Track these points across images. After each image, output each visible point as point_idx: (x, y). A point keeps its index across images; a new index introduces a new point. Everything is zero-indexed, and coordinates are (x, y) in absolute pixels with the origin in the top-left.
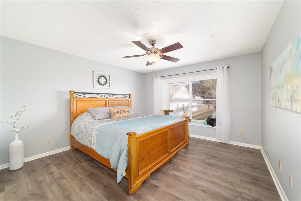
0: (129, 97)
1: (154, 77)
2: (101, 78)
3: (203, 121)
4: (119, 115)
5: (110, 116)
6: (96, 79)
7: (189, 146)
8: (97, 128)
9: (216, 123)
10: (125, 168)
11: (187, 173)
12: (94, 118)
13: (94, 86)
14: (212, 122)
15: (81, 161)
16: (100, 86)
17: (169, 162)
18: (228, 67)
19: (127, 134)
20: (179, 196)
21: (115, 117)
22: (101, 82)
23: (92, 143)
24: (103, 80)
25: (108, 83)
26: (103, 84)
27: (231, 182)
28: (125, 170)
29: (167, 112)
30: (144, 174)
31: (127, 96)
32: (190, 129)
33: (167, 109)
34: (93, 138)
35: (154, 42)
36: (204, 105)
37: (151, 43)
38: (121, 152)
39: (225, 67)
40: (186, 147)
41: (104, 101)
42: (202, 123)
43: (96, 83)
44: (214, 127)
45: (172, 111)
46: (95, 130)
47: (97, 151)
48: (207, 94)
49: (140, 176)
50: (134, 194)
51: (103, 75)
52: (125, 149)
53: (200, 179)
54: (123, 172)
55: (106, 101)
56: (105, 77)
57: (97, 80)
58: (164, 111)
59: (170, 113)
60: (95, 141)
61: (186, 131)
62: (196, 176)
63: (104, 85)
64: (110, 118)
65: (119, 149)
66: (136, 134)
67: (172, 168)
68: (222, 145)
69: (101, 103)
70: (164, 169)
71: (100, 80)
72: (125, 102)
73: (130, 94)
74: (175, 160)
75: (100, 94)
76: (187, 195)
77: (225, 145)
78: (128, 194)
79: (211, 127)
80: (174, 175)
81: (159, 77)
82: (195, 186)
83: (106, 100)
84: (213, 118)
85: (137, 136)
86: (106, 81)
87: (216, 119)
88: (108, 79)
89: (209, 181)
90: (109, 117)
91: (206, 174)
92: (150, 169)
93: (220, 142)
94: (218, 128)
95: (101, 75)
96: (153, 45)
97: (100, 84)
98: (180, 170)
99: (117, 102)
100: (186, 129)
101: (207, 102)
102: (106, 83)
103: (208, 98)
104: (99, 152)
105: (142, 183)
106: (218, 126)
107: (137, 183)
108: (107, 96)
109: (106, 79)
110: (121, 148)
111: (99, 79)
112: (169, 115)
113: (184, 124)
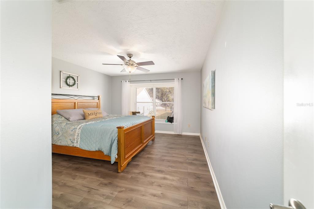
0: (98, 99)
1: (123, 81)
2: (69, 78)
3: (165, 120)
4: (94, 116)
5: (84, 118)
6: (63, 80)
7: (155, 139)
8: (80, 127)
9: (174, 120)
10: (117, 153)
11: (157, 155)
12: (68, 119)
13: (61, 86)
14: (170, 120)
15: (57, 162)
16: (68, 87)
17: (143, 150)
18: (182, 79)
19: (118, 128)
20: (154, 166)
21: (89, 119)
22: (68, 83)
23: (75, 141)
24: (71, 81)
25: (76, 84)
26: (71, 84)
27: (183, 155)
28: (117, 154)
29: (134, 113)
30: (128, 157)
31: (96, 98)
32: (156, 126)
33: (134, 111)
34: (76, 137)
35: (131, 56)
36: (161, 108)
37: (129, 56)
38: (113, 142)
39: (180, 79)
40: (153, 140)
41: (73, 103)
42: (164, 121)
43: (63, 84)
44: (173, 123)
45: (139, 113)
46: (77, 129)
47: (82, 147)
48: (165, 98)
49: (126, 159)
50: (123, 172)
51: (71, 76)
52: (116, 139)
53: (165, 156)
54: (116, 156)
55: (75, 103)
56: (73, 78)
57: (65, 80)
58: (132, 112)
59: (137, 114)
60: (79, 139)
61: (153, 127)
62: (163, 155)
63: (72, 86)
64: (84, 119)
65: (111, 139)
66: (123, 127)
67: (146, 154)
68: (178, 136)
69: (70, 104)
70: (140, 155)
71: (68, 81)
72: (94, 104)
73: (99, 96)
74: (146, 149)
75: (69, 95)
76: (159, 165)
77: (179, 136)
78: (118, 172)
79: (171, 123)
80: (148, 157)
81: (127, 81)
82: (163, 160)
83: (75, 101)
84: (172, 116)
85: (125, 129)
86: (74, 82)
87: (173, 117)
88: (76, 80)
89: (170, 156)
90: (82, 118)
91: (168, 153)
92: (132, 154)
93: (176, 134)
94: (175, 123)
95: (69, 76)
96: (130, 58)
97: (68, 85)
98: (151, 154)
99: (86, 104)
100: (153, 126)
101: (164, 105)
102: (74, 84)
103: (165, 101)
104: (85, 147)
105: (127, 164)
106: (175, 122)
107: (125, 163)
108: (76, 98)
109: (74, 80)
110: (112, 139)
111: (66, 79)
112: (136, 115)
113: (152, 122)
